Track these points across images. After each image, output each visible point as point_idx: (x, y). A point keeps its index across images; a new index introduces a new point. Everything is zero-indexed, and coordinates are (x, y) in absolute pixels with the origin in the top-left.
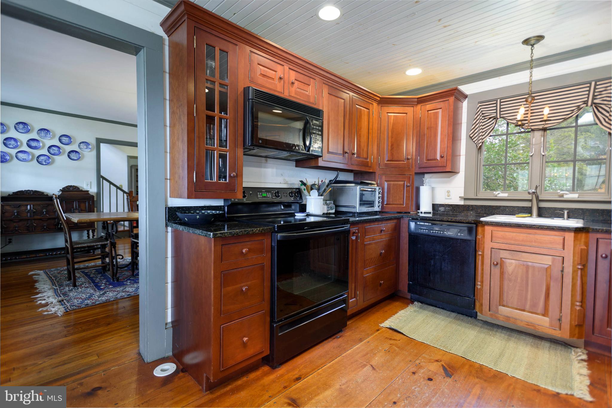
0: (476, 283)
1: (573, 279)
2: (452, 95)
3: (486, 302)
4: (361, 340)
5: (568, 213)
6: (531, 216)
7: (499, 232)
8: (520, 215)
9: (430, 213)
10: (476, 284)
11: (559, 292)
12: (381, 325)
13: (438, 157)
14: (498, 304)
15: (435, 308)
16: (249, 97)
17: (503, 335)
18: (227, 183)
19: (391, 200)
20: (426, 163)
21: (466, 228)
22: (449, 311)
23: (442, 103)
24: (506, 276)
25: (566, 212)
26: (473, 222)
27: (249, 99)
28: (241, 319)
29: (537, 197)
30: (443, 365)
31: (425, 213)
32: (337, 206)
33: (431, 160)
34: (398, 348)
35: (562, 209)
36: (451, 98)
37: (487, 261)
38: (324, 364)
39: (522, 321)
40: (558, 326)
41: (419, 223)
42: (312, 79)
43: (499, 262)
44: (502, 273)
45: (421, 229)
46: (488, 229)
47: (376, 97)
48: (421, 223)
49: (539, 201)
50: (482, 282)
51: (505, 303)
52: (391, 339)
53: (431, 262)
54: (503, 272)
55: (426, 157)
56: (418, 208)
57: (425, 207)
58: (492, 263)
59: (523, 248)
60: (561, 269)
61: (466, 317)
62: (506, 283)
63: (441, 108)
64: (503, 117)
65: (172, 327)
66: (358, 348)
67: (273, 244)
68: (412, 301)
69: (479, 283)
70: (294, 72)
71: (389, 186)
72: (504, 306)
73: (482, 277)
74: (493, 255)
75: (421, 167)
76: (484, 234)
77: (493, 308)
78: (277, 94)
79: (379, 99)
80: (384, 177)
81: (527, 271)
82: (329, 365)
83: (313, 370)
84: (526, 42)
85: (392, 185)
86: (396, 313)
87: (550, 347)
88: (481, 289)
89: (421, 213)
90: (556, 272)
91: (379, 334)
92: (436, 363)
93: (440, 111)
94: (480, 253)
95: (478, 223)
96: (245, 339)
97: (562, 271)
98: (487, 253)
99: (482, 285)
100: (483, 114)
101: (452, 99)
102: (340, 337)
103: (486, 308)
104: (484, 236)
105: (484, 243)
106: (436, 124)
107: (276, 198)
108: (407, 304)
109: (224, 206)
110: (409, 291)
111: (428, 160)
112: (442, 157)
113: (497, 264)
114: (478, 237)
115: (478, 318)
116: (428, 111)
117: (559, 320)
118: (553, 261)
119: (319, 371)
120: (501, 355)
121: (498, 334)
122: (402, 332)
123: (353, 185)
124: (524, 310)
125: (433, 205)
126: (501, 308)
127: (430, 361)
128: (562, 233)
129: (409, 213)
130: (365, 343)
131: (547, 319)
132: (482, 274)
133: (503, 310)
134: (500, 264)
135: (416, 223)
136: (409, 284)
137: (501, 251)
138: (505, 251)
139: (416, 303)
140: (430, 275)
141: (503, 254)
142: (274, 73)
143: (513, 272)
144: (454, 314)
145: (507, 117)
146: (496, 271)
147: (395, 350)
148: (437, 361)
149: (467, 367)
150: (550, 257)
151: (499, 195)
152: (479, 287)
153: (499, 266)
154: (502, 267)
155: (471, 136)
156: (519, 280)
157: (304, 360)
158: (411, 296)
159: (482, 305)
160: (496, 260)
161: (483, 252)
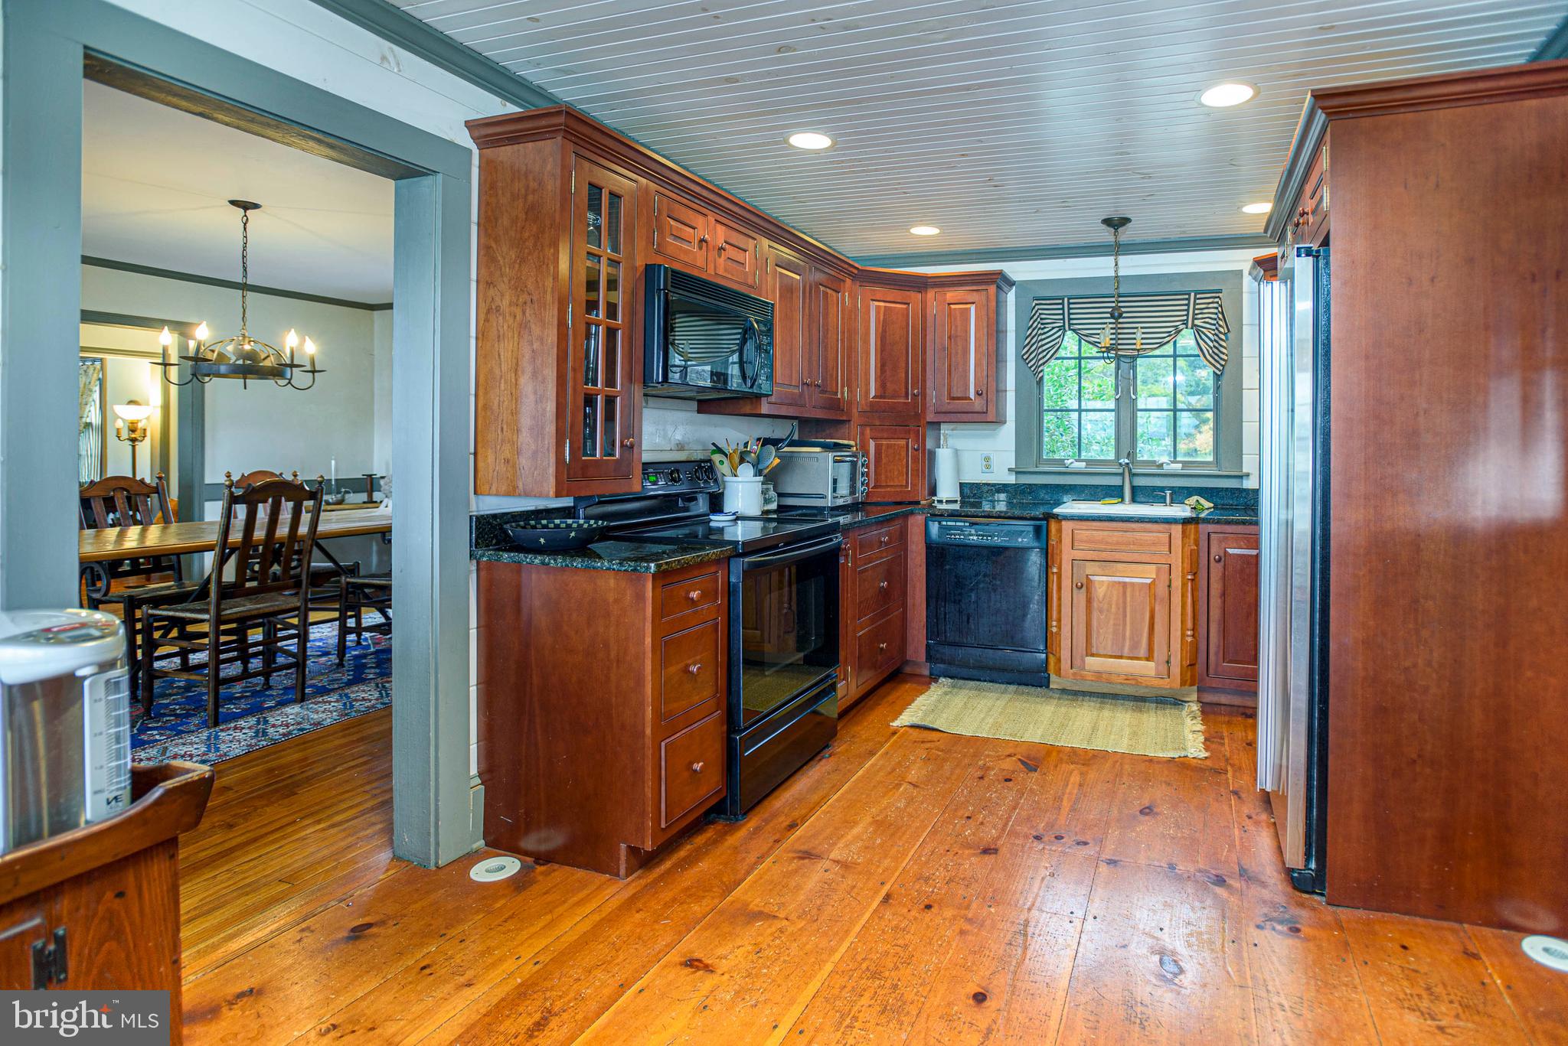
0: (1049, 623)
1: (1182, 596)
2: (993, 282)
3: (1065, 654)
4: (872, 753)
5: (1171, 494)
6: (1122, 501)
7: (1084, 532)
8: (1108, 500)
9: (956, 501)
10: (1049, 626)
11: (1167, 619)
12: (895, 724)
13: (972, 395)
14: (1085, 653)
15: (978, 683)
16: (659, 285)
17: (1092, 704)
18: (617, 460)
19: (883, 477)
20: (949, 403)
21: (1031, 529)
22: (1002, 683)
23: (975, 293)
24: (1095, 604)
25: (1168, 492)
26: (1041, 516)
27: (660, 290)
28: (689, 728)
29: (1130, 471)
30: (1019, 760)
31: (948, 502)
32: (780, 495)
33: (958, 398)
34: (942, 751)
35: (1163, 489)
36: (992, 286)
37: (1066, 583)
38: (825, 798)
39: (1119, 675)
40: (1166, 673)
41: (944, 523)
42: (750, 240)
43: (1084, 582)
44: (1089, 601)
45: (951, 535)
46: (1067, 526)
47: (851, 269)
48: (949, 523)
49: (1132, 475)
50: (1059, 620)
51: (1094, 650)
52: (923, 742)
53: (971, 596)
54: (1090, 598)
55: (949, 393)
56: (933, 491)
57: (947, 491)
58: (1074, 586)
59: (1117, 556)
60: (1167, 583)
61: (1033, 689)
62: (1095, 615)
63: (973, 303)
64: (1074, 330)
65: (482, 784)
66: (873, 765)
67: (733, 580)
68: (934, 678)
69: (1054, 623)
70: (724, 228)
71: (878, 448)
72: (1093, 655)
73: (1059, 612)
74: (1075, 571)
75: (939, 410)
76: (1060, 536)
77: (1077, 662)
78: (696, 273)
79: (856, 272)
80: (868, 431)
81: (1124, 593)
82: (835, 797)
83: (811, 810)
84: (1108, 222)
85: (884, 447)
86: (913, 701)
87: (1156, 708)
88: (1059, 633)
89: (940, 502)
90: (1161, 590)
91: (898, 738)
92: (1008, 759)
93: (973, 307)
94: (1055, 570)
95: (1049, 517)
96: (698, 766)
97: (1169, 586)
98: (1066, 567)
99: (1059, 627)
100: (1041, 319)
101: (992, 288)
102: (830, 756)
103: (1065, 664)
104: (1061, 541)
105: (1061, 552)
106: (967, 331)
107: (673, 485)
108: (928, 685)
109: (574, 507)
110: (930, 658)
111: (953, 399)
112: (978, 394)
113: (1082, 586)
114: (1051, 542)
115: (1051, 686)
116: (949, 304)
117: (1168, 662)
118: (1158, 571)
119: (823, 808)
120: (1095, 729)
121: (1085, 703)
122: (935, 726)
123: (818, 449)
124: (1121, 657)
125: (961, 485)
126: (1089, 660)
127: (999, 758)
128: (1167, 526)
129: (918, 503)
130: (882, 755)
131: (1151, 664)
132: (1059, 606)
133: (1092, 662)
134: (1086, 586)
135: (940, 523)
136: (928, 646)
137: (1087, 563)
138: (1092, 563)
139: (942, 680)
140: (968, 622)
141: (1090, 568)
142: (691, 230)
143: (1105, 595)
144: (1012, 688)
145: (1080, 329)
146: (1081, 597)
147: (939, 756)
148: (1009, 756)
149: (1054, 754)
150: (1154, 566)
151: (1072, 466)
152: (1054, 630)
153: (1084, 588)
154: (1088, 591)
155: (1025, 357)
156: (1114, 609)
157: (784, 800)
158: (931, 668)
159: (1059, 660)
160: (1080, 579)
161: (1060, 568)
